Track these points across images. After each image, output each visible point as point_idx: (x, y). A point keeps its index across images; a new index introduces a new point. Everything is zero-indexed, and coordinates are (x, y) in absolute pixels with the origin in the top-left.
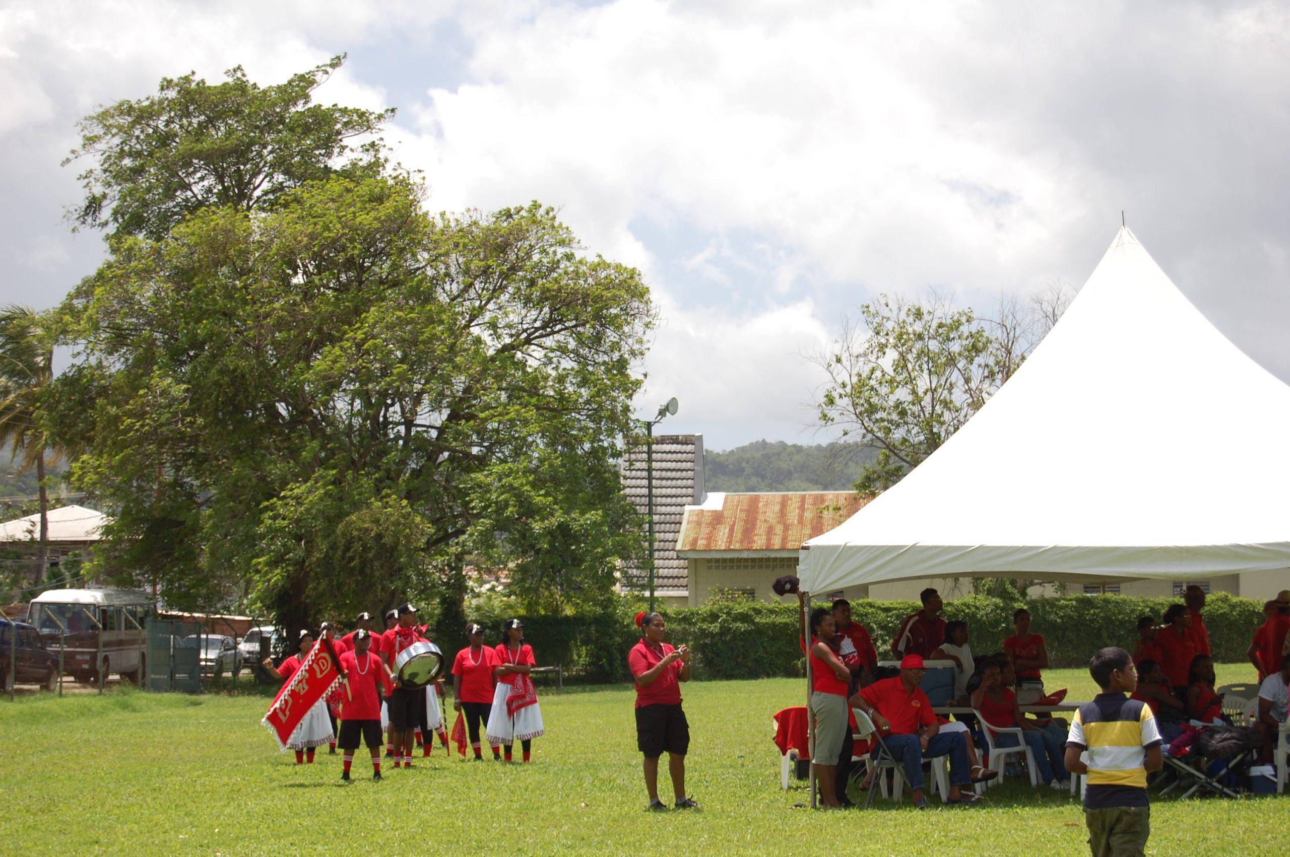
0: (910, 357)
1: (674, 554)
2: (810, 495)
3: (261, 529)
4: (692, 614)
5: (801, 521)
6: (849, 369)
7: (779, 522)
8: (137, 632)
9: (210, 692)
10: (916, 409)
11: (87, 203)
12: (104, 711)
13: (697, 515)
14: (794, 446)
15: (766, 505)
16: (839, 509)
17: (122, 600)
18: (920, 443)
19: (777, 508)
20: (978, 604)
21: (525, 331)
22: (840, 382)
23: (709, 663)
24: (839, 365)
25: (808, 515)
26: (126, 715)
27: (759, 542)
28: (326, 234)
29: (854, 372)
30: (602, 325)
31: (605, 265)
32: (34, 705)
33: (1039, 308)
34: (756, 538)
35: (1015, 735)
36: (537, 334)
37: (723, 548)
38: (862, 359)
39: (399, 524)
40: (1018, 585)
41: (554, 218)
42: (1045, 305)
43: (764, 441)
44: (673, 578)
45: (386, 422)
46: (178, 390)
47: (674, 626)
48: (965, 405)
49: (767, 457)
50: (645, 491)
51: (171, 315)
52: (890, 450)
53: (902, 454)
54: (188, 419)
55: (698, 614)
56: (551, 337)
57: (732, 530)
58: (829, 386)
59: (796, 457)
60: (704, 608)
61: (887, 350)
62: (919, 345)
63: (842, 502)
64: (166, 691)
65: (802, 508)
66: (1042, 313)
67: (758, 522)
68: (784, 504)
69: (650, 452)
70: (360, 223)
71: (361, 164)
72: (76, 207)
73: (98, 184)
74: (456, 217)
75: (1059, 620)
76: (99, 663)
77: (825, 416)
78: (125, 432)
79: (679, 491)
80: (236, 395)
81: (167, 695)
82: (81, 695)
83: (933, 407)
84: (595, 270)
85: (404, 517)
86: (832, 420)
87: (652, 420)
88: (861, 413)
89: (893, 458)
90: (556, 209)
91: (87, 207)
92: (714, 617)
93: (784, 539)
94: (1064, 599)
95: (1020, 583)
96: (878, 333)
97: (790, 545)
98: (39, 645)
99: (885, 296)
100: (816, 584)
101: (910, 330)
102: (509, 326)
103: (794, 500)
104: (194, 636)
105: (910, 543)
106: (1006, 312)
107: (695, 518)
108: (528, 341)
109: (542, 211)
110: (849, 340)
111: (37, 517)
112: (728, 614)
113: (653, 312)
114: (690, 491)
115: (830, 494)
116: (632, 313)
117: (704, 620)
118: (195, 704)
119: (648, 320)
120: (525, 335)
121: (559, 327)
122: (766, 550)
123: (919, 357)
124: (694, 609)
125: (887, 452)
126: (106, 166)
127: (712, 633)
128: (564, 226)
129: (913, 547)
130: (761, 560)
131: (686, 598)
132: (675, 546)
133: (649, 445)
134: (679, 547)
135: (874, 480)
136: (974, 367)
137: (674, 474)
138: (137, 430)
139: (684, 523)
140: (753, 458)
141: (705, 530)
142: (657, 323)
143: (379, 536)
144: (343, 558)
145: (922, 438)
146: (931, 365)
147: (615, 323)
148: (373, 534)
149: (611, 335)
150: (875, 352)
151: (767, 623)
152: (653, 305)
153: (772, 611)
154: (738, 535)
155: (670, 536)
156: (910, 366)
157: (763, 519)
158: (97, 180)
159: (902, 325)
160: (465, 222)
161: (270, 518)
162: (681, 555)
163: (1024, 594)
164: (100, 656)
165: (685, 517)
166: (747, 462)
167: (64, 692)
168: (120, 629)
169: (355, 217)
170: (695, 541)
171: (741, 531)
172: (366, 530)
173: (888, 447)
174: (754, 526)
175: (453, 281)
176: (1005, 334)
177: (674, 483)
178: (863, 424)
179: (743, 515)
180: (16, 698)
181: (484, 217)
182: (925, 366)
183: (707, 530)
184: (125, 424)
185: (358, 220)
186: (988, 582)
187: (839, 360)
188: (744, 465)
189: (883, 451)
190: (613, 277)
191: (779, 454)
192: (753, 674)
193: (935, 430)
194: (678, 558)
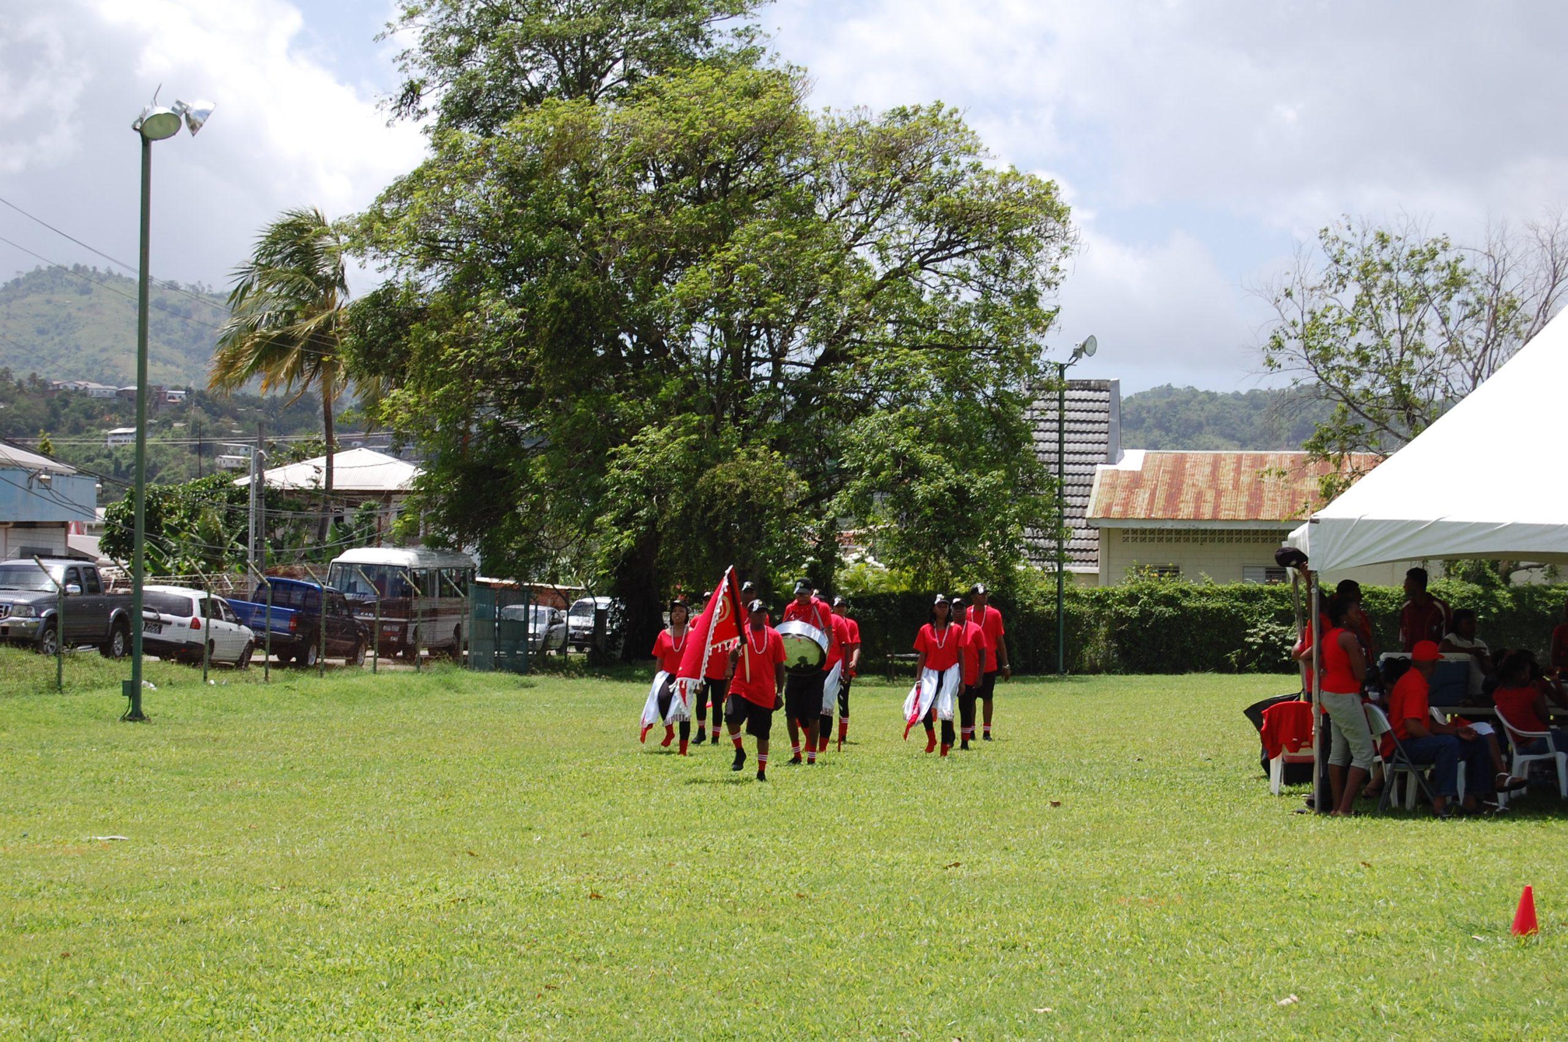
0: (1374, 291)
1: (1084, 523)
2: (1247, 455)
3: (608, 480)
4: (1107, 594)
5: (1236, 485)
6: (1301, 304)
7: (1210, 487)
8: (459, 599)
9: (543, 673)
10: (1382, 354)
11: (402, 91)
12: (426, 690)
13: (1112, 476)
14: (1207, 393)
15: (1194, 466)
16: (1284, 474)
17: (435, 562)
18: (1384, 397)
19: (1208, 470)
20: (1451, 591)
21: (918, 252)
22: (1290, 320)
23: (1124, 653)
24: (1288, 299)
25: (1245, 479)
26: (451, 696)
27: (1186, 511)
28: (691, 132)
29: (1306, 310)
30: (1010, 248)
31: (1015, 176)
32: (348, 682)
33: (1534, 236)
34: (1182, 505)
35: (1543, 740)
36: (932, 257)
37: (1142, 516)
38: (1317, 293)
39: (770, 480)
40: (1500, 568)
41: (958, 122)
42: (1542, 232)
43: (1169, 385)
44: (1081, 551)
45: (749, 359)
46: (512, 315)
47: (1086, 609)
48: (1441, 351)
49: (1172, 405)
50: (1055, 446)
51: (503, 226)
52: (1349, 404)
53: (1364, 408)
54: (520, 350)
55: (1114, 595)
56: (948, 260)
57: (1153, 495)
58: (1275, 325)
59: (1209, 407)
60: (1122, 588)
61: (1349, 284)
62: (1386, 276)
63: (1287, 464)
64: (492, 670)
65: (1238, 470)
66: (1537, 242)
67: (1185, 486)
68: (1216, 465)
69: (1061, 400)
70: (731, 121)
71: (730, 50)
72: (392, 96)
73: (416, 66)
74: (841, 115)
75: (1548, 612)
76: (410, 635)
77: (1270, 362)
78: (447, 363)
79: (1089, 447)
80: (577, 322)
81: (493, 675)
82: (396, 671)
83: (1402, 354)
84: (1005, 184)
85: (774, 471)
86: (1279, 366)
87: (1065, 361)
88: (1314, 357)
89: (1352, 414)
90: (961, 111)
91: (403, 96)
92: (1132, 599)
93: (1216, 507)
94: (1556, 588)
95: (1503, 566)
96: (1337, 262)
97: (1223, 515)
98: (345, 612)
99: (1348, 217)
100: (1326, 562)
101: (1377, 260)
102: (899, 246)
103: (1228, 461)
104: (522, 607)
105: (1432, 518)
106: (1494, 239)
107: (1109, 480)
108: (922, 264)
109: (945, 111)
110: (1301, 270)
111: (321, 461)
112: (1150, 595)
113: (1071, 235)
114: (1103, 447)
115: (1272, 455)
116: (1047, 234)
117: (1121, 602)
118: (525, 686)
119: (1064, 244)
120: (916, 259)
121: (959, 249)
122: (1194, 519)
123: (1385, 292)
124: (1110, 589)
125: (1345, 405)
126: (427, 44)
127: (1130, 618)
128: (970, 129)
129: (1437, 523)
130: (1187, 531)
131: (1097, 575)
132: (1084, 513)
133: (1062, 391)
134: (1089, 513)
135: (1329, 440)
136: (1453, 304)
137: (1084, 427)
138: (460, 361)
139: (1096, 485)
140: (1156, 407)
141: (1121, 495)
142: (1076, 248)
143: (746, 493)
144: (703, 518)
145: (1387, 390)
146: (1400, 302)
147: (1024, 246)
148: (738, 492)
149: (1020, 261)
150: (1334, 285)
151: (1196, 608)
152: (1072, 226)
153: (1202, 594)
154: (1160, 502)
155: (1078, 501)
156: (1375, 302)
157: (1191, 482)
158: (414, 62)
159: (1366, 252)
160: (852, 123)
161: (619, 467)
162: (1092, 524)
163: (1507, 580)
164: (411, 627)
165: (1097, 480)
166: (1149, 412)
167: (378, 668)
168: (433, 595)
169: (724, 114)
170: (1109, 507)
171: (1164, 496)
172: (731, 486)
173: (1346, 400)
174: (1179, 490)
175: (833, 191)
176: (1493, 266)
177: (1084, 437)
178: (1316, 371)
179: (1167, 478)
180: (326, 674)
181: (875, 117)
182: (1393, 304)
183: (1123, 495)
184: (446, 354)
185: (728, 117)
186: (1464, 566)
187: (1289, 294)
188: (1144, 415)
189: (1340, 404)
190: (1025, 191)
191: (1187, 402)
192: (1178, 668)
193: (1404, 382)
194: (1088, 527)
